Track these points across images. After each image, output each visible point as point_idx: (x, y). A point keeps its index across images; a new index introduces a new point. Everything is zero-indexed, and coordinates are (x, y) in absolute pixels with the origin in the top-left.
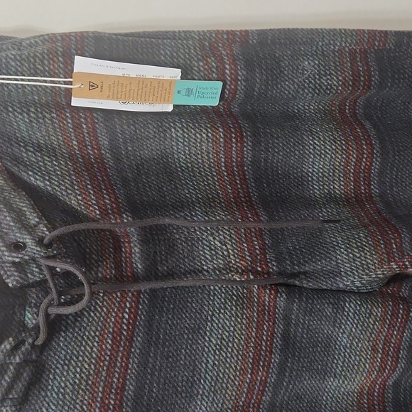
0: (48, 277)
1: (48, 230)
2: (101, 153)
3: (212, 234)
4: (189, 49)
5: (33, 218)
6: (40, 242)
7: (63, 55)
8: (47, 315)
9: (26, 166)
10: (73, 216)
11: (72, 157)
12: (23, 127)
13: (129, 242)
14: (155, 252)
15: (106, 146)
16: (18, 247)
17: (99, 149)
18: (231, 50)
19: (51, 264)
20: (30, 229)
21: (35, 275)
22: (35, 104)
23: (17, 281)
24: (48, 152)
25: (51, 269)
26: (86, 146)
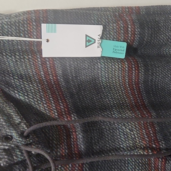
0: (26, 158)
1: (27, 127)
2: (57, 78)
3: (124, 125)
4: (108, 16)
5: (17, 119)
6: (21, 135)
7: (35, 21)
9: (13, 87)
10: (42, 117)
11: (41, 82)
12: (12, 64)
13: (75, 132)
15: (60, 74)
16: (8, 138)
17: (56, 76)
19: (29, 149)
21: (18, 157)
22: (19, 51)
24: (27, 79)
25: (29, 153)
26: (49, 75)
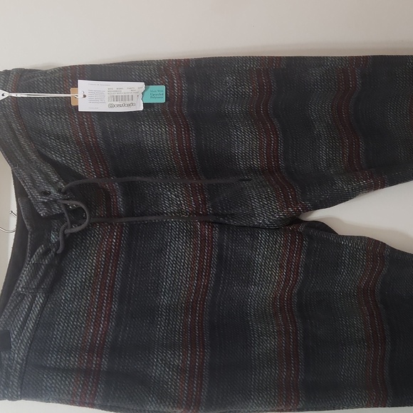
0: (64, 211)
1: (64, 185)
2: (97, 140)
3: (170, 191)
4: (151, 71)
5: (55, 178)
6: (59, 191)
7: (71, 78)
8: (64, 235)
9: (50, 148)
10: (79, 177)
11: (79, 143)
12: (48, 124)
13: (116, 195)
14: (132, 201)
15: (100, 136)
16: (46, 193)
17: (96, 138)
18: (178, 71)
19: (66, 202)
20: (54, 184)
21: (56, 210)
22: (55, 110)
23: (46, 213)
24: (64, 140)
25: (66, 206)
26: (87, 136)
